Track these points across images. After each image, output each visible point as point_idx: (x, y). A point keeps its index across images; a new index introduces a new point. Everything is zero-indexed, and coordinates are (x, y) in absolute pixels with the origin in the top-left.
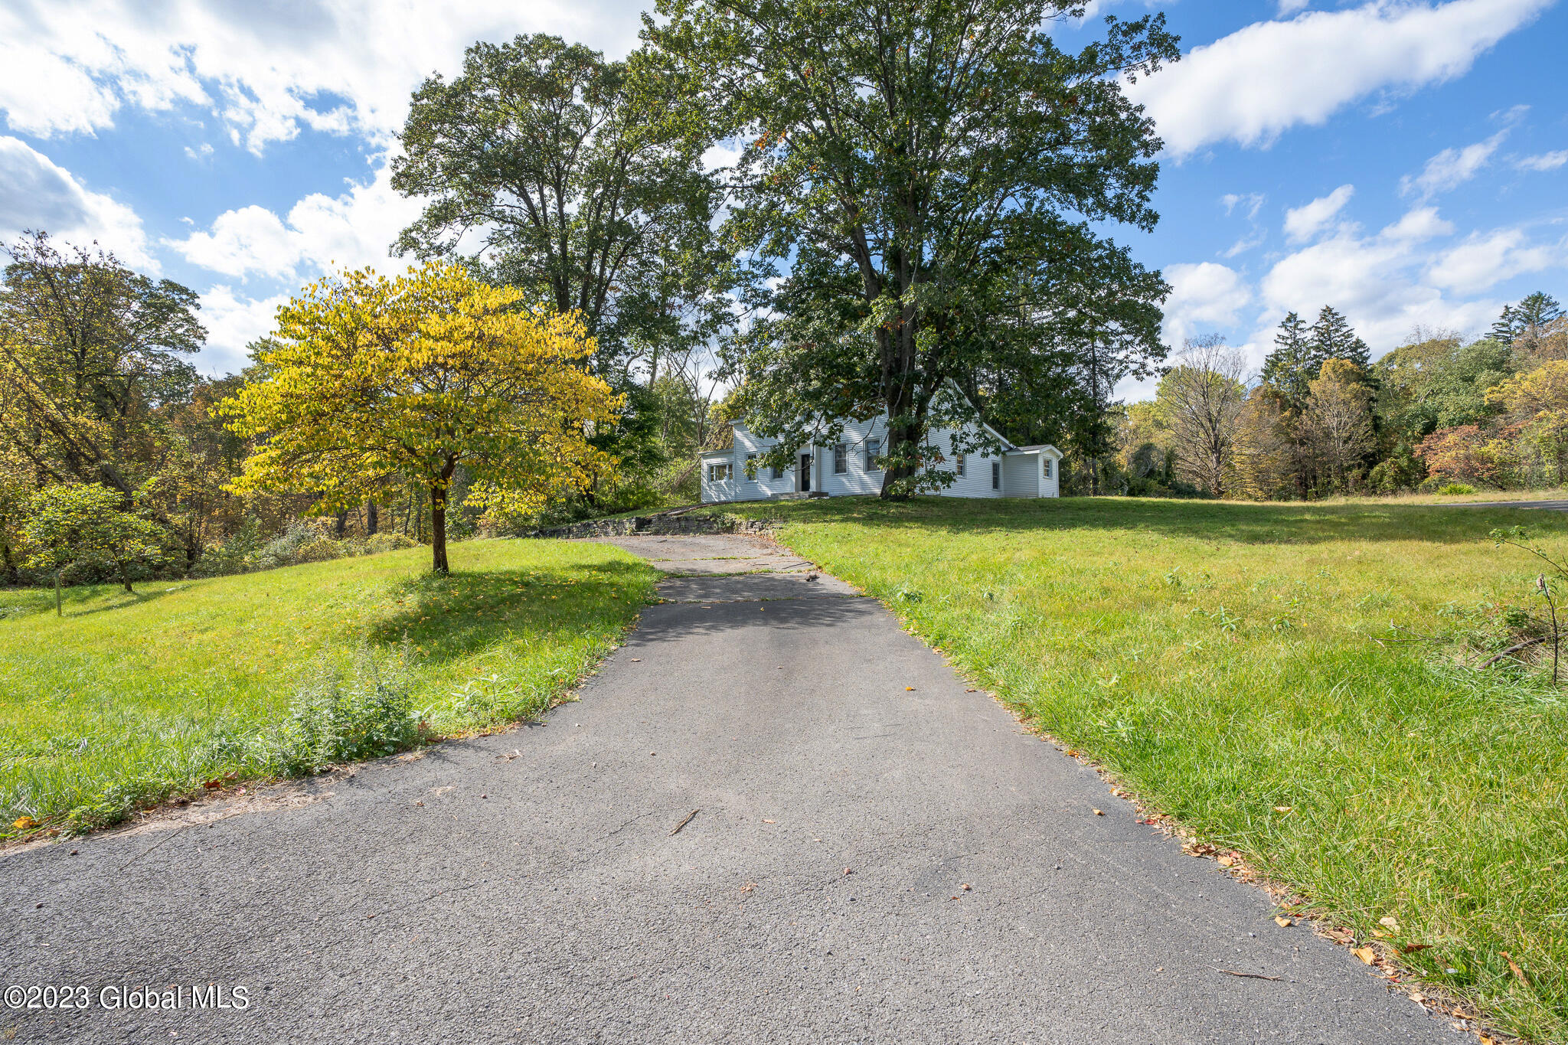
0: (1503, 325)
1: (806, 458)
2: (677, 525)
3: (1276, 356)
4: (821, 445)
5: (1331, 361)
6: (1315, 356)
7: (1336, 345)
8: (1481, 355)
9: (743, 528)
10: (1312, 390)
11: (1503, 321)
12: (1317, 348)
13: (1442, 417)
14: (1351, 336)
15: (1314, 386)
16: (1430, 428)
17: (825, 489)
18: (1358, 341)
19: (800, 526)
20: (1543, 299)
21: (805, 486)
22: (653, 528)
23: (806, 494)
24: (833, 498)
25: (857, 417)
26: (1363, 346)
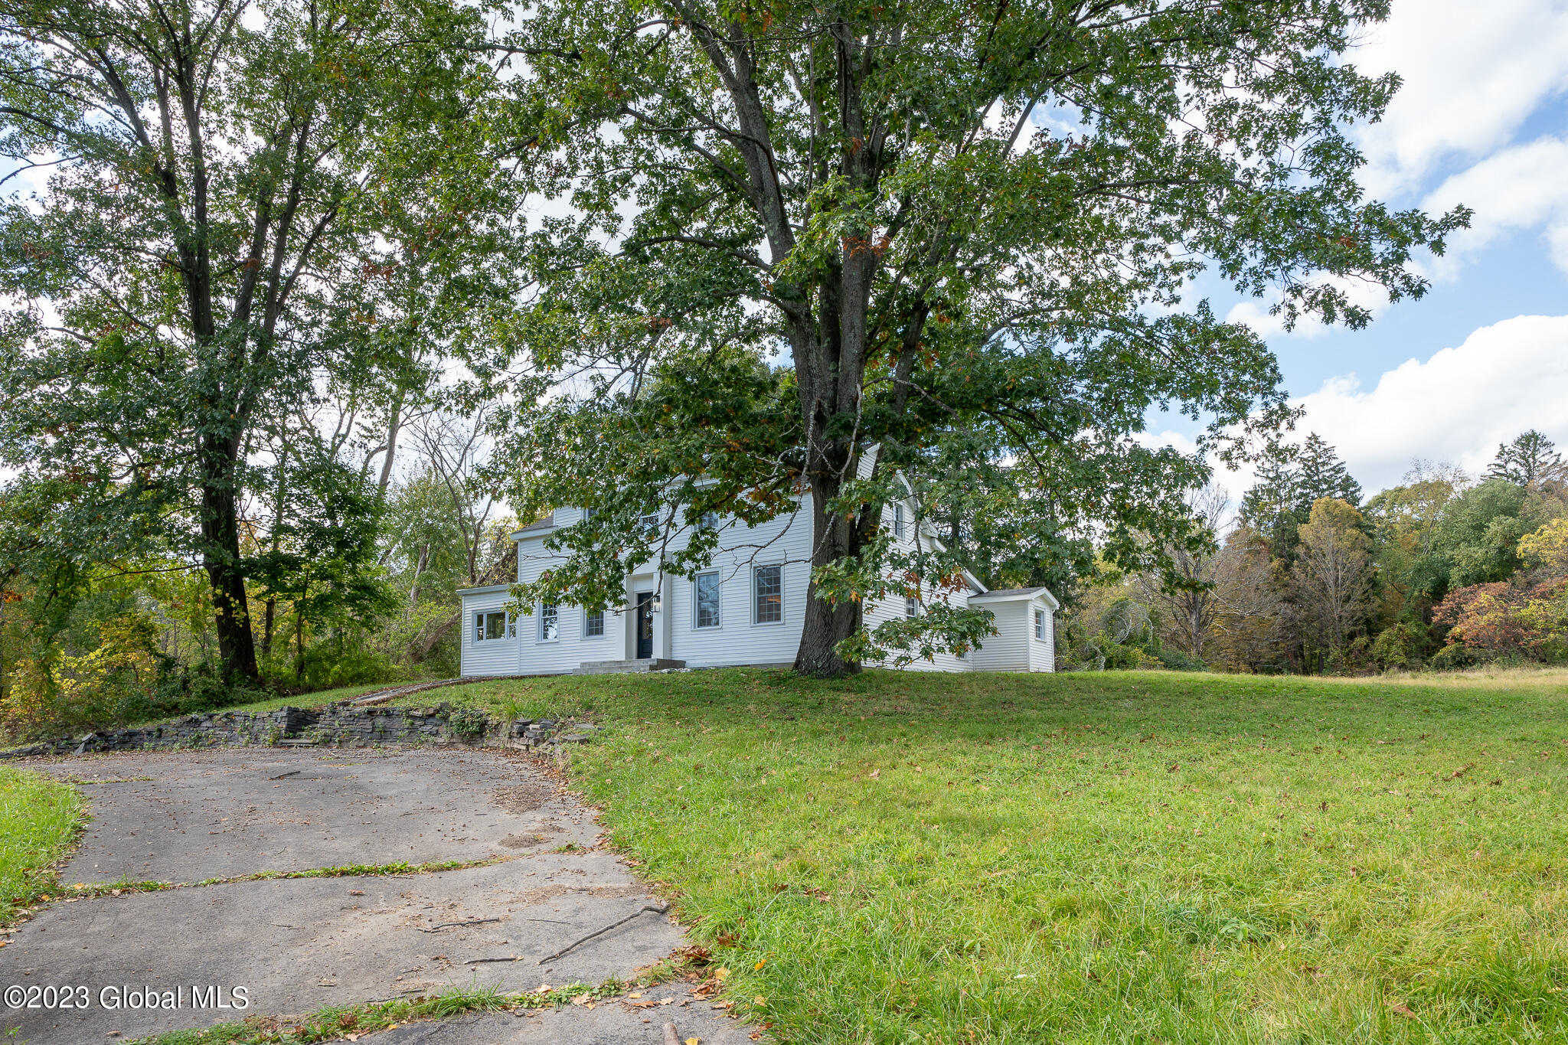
0: (1500, 466)
1: (645, 598)
2: (369, 725)
3: (1255, 493)
4: (673, 571)
5: (1323, 500)
6: (1302, 494)
7: (1326, 482)
8: (1492, 500)
9: (503, 735)
10: (1302, 536)
11: (1498, 462)
12: (1303, 485)
13: (1455, 574)
14: (1342, 470)
15: (1304, 531)
16: (1440, 590)
17: (678, 656)
18: (1348, 478)
19: (630, 735)
20: (1537, 438)
21: (644, 648)
22: (318, 733)
23: (645, 663)
24: (698, 670)
25: (745, 516)
26: (1355, 484)
